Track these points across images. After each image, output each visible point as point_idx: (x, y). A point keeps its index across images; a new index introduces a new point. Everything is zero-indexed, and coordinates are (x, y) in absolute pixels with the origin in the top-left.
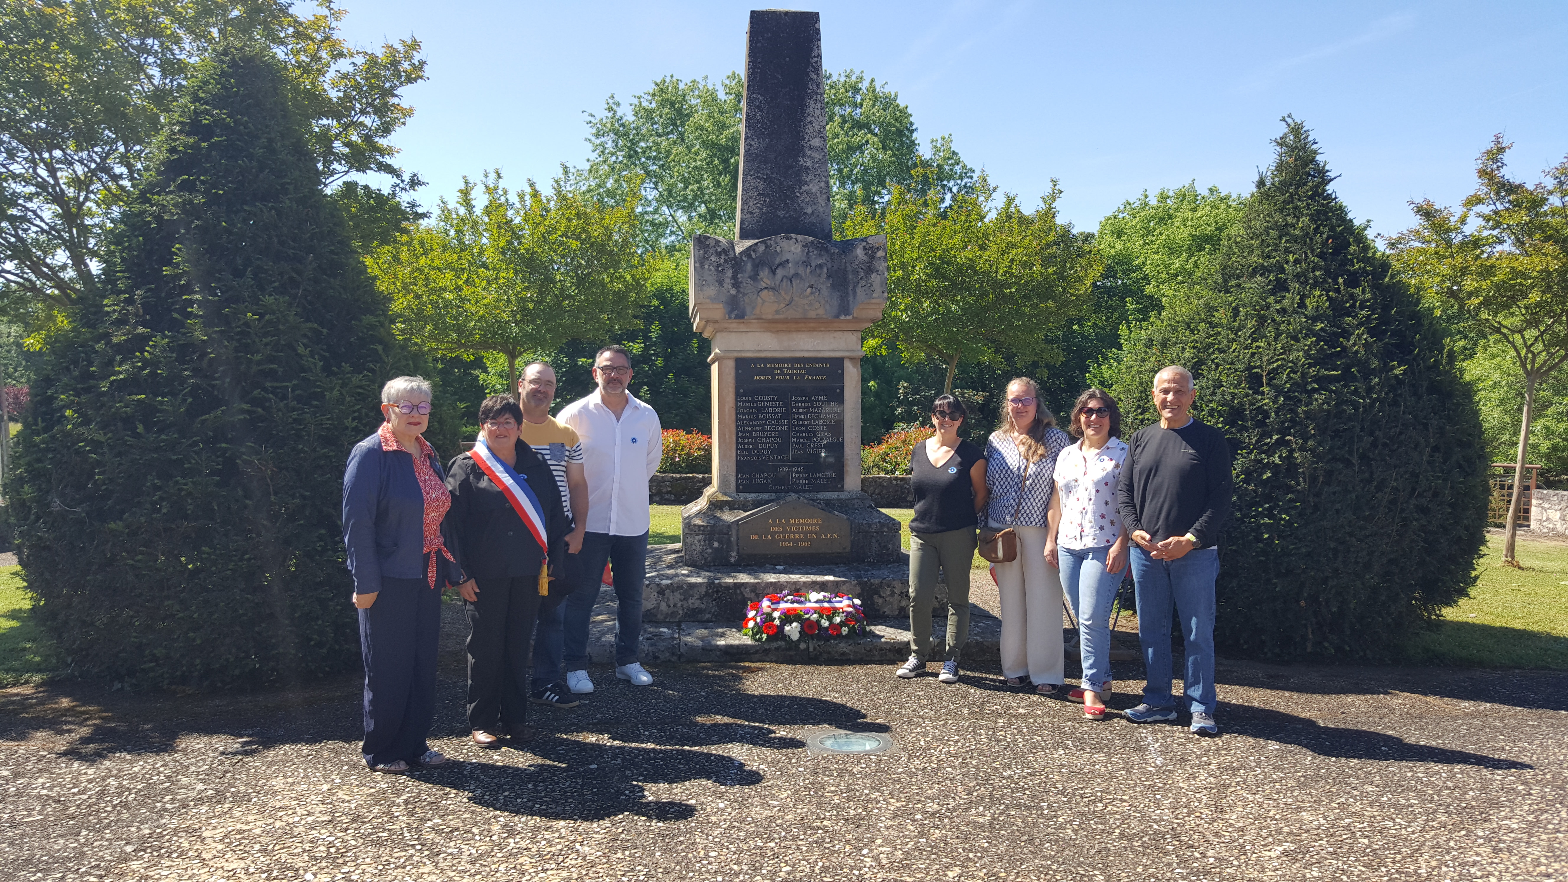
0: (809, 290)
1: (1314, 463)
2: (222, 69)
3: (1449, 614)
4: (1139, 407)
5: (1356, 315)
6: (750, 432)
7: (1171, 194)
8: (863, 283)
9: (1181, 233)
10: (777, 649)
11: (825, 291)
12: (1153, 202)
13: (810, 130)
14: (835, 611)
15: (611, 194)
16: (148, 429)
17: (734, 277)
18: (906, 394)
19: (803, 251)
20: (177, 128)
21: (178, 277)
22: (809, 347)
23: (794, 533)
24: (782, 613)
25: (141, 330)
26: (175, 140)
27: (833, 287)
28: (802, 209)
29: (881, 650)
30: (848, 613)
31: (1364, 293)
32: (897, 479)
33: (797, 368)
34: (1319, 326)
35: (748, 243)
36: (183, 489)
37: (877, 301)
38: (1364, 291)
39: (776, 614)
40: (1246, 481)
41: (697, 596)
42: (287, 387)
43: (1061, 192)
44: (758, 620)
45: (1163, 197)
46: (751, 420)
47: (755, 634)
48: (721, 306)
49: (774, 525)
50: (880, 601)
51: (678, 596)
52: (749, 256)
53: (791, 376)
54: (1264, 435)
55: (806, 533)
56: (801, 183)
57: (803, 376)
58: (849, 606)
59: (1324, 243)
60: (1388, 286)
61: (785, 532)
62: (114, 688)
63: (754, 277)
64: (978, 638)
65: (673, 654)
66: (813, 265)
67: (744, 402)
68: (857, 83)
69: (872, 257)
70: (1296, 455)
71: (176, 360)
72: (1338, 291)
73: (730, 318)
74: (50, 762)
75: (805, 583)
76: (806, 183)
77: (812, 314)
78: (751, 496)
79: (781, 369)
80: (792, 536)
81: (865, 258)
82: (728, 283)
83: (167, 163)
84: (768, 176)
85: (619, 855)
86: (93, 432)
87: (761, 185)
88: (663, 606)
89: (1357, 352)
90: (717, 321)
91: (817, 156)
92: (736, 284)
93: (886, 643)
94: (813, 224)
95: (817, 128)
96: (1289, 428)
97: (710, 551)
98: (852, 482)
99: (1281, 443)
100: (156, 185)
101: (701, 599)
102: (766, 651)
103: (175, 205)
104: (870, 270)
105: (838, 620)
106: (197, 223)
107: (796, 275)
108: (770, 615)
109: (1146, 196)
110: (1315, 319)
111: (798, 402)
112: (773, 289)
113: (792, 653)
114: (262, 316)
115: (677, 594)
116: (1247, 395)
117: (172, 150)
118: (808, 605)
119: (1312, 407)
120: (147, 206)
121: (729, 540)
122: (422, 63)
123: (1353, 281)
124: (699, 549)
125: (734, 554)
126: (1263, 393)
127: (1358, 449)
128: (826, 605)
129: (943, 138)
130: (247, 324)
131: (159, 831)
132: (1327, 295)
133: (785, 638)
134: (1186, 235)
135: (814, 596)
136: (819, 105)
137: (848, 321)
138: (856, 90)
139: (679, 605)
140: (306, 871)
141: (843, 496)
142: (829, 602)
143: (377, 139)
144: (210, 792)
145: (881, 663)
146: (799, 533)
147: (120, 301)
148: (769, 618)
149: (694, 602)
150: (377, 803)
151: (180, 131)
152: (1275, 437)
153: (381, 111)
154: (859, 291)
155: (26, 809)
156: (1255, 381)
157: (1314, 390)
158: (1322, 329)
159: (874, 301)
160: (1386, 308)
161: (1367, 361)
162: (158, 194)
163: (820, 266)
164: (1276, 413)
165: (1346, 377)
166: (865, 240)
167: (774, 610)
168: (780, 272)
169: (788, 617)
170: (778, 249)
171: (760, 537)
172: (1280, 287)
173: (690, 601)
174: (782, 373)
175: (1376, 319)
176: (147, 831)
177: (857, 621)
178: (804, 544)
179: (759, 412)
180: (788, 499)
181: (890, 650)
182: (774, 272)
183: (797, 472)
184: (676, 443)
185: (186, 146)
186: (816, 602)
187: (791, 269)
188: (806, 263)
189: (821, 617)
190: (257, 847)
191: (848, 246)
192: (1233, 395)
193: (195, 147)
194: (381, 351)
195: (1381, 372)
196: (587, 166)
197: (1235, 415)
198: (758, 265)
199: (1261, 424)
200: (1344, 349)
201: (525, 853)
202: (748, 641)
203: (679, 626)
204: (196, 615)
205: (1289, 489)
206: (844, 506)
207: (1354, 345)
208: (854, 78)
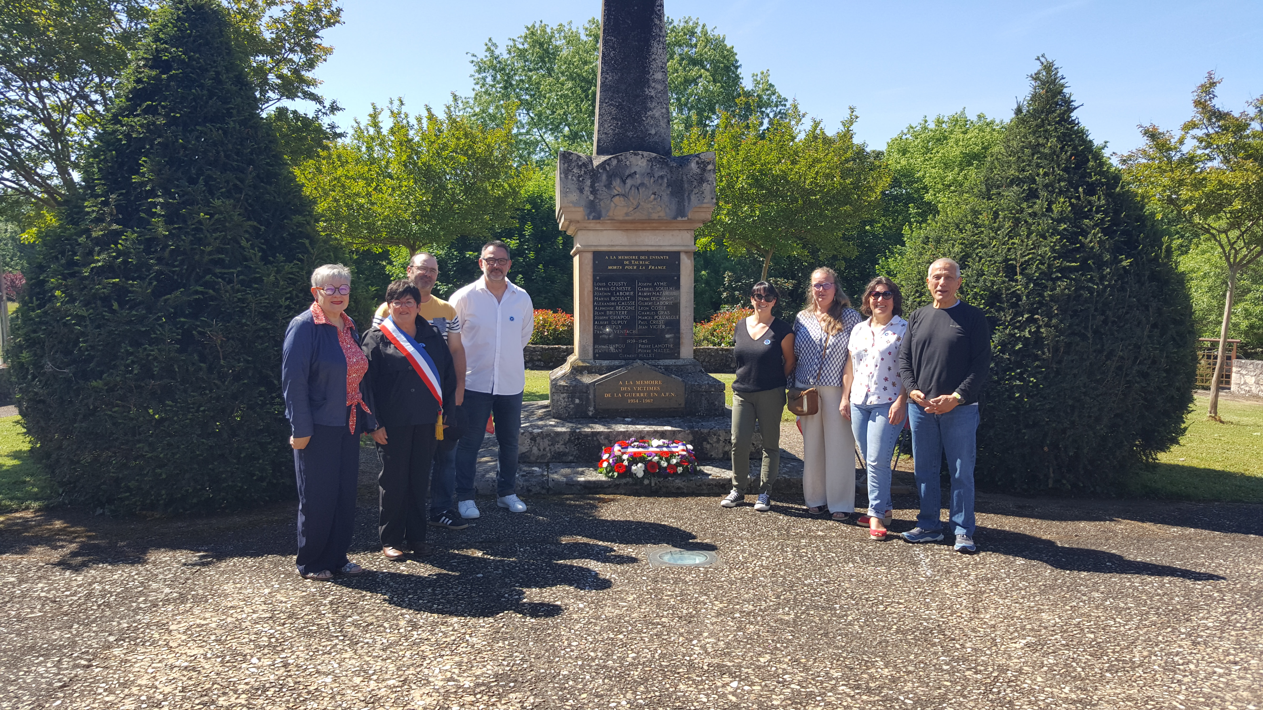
0: (653, 196)
1: (1056, 336)
2: (178, 15)
3: (1163, 458)
4: (917, 291)
5: (1093, 218)
6: (605, 312)
7: (946, 119)
8: (696, 191)
9: (954, 151)
10: (626, 484)
11: (666, 198)
12: (932, 126)
13: (654, 66)
14: (672, 454)
15: (493, 118)
16: (121, 306)
17: (592, 186)
18: (730, 282)
19: (648, 165)
20: (142, 63)
21: (143, 184)
22: (653, 243)
23: (639, 392)
24: (630, 456)
25: (115, 227)
26: (140, 73)
27: (672, 194)
28: (647, 130)
29: (709, 485)
30: (683, 456)
31: (1099, 200)
32: (722, 350)
33: (642, 260)
34: (1063, 226)
35: (604, 158)
36: (150, 355)
37: (708, 205)
38: (1099, 199)
39: (625, 457)
40: (1002, 351)
41: (562, 442)
42: (233, 273)
43: (857, 117)
44: (611, 461)
45: (939, 122)
46: (605, 301)
47: (608, 473)
48: (582, 209)
49: (624, 385)
50: (708, 446)
51: (547, 442)
52: (605, 169)
53: (638, 266)
54: (1016, 314)
55: (649, 392)
56: (646, 109)
57: (647, 266)
58: (683, 450)
59: (1068, 160)
60: (1119, 194)
61: (632, 391)
62: (97, 513)
63: (609, 186)
64: (786, 476)
65: (543, 488)
66: (656, 176)
67: (599, 287)
68: (693, 28)
69: (704, 170)
70: (1042, 330)
71: (144, 251)
72: (1078, 198)
73: (589, 219)
74: (47, 571)
75: (648, 432)
76: (650, 109)
77: (655, 216)
78: (605, 363)
79: (630, 260)
80: (638, 395)
81: (698, 171)
82: (587, 190)
83: (134, 91)
84: (620, 104)
85: (500, 644)
86: (78, 309)
87: (614, 111)
88: (535, 450)
89: (1093, 248)
90: (578, 222)
91: (659, 87)
92: (594, 191)
93: (713, 479)
94: (656, 143)
95: (660, 64)
96: (1038, 308)
97: (572, 406)
98: (686, 352)
99: (1031, 320)
100: (126, 109)
101: (565, 444)
102: (617, 486)
103: (141, 126)
104: (702, 180)
105: (674, 461)
106: (159, 140)
107: (642, 184)
108: (620, 457)
109: (926, 121)
110: (1059, 221)
111: (643, 287)
112: (623, 195)
113: (638, 487)
114: (212, 215)
115: (546, 441)
116: (1004, 282)
117: (139, 81)
118: (651, 449)
119: (1056, 292)
120: (118, 126)
121: (588, 398)
122: (339, 10)
123: (1091, 190)
124: (564, 404)
125: (591, 409)
126: (1017, 281)
127: (1092, 326)
128: (665, 449)
129: (762, 73)
130: (200, 222)
131: (135, 625)
132: (1070, 202)
133: (632, 475)
134: (958, 153)
135: (655, 442)
136: (661, 46)
137: (684, 222)
138: (693, 33)
139: (547, 449)
140: (252, 656)
141: (679, 362)
142: (668, 447)
143: (303, 73)
144: (175, 595)
145: (709, 495)
146: (643, 392)
147: (98, 203)
148: (619, 460)
149: (560, 447)
150: (308, 603)
151: (145, 66)
152: (1026, 316)
153: (306, 49)
154: (693, 197)
155: (29, 607)
156: (1010, 271)
157: (1058, 278)
158: (1065, 229)
159: (705, 205)
160: (1117, 212)
161: (1100, 255)
162: (128, 116)
163: (662, 177)
164: (1027, 297)
165: (1084, 267)
166: (698, 156)
167: (623, 453)
168: (629, 182)
169: (635, 459)
170: (628, 163)
171: (612, 395)
172: (1032, 195)
173: (556, 446)
174: (630, 264)
175: (1108, 221)
176: (126, 625)
177: (689, 462)
178: (648, 401)
179: (612, 295)
180: (635, 365)
181: (716, 485)
182: (624, 182)
183: (642, 344)
184: (545, 321)
185: (149, 77)
186: (658, 447)
187: (638, 179)
188: (650, 175)
189: (661, 459)
190: (213, 637)
191: (684, 160)
192: (993, 283)
193: (157, 78)
194: (308, 245)
195: (1112, 264)
196: (473, 95)
197: (994, 298)
198: (612, 176)
199: (1015, 305)
200: (1083, 245)
201: (426, 642)
202: (603, 478)
203: (547, 465)
204: (162, 456)
205: (1037, 358)
206: (680, 371)
207: (1091, 242)
208: (691, 24)
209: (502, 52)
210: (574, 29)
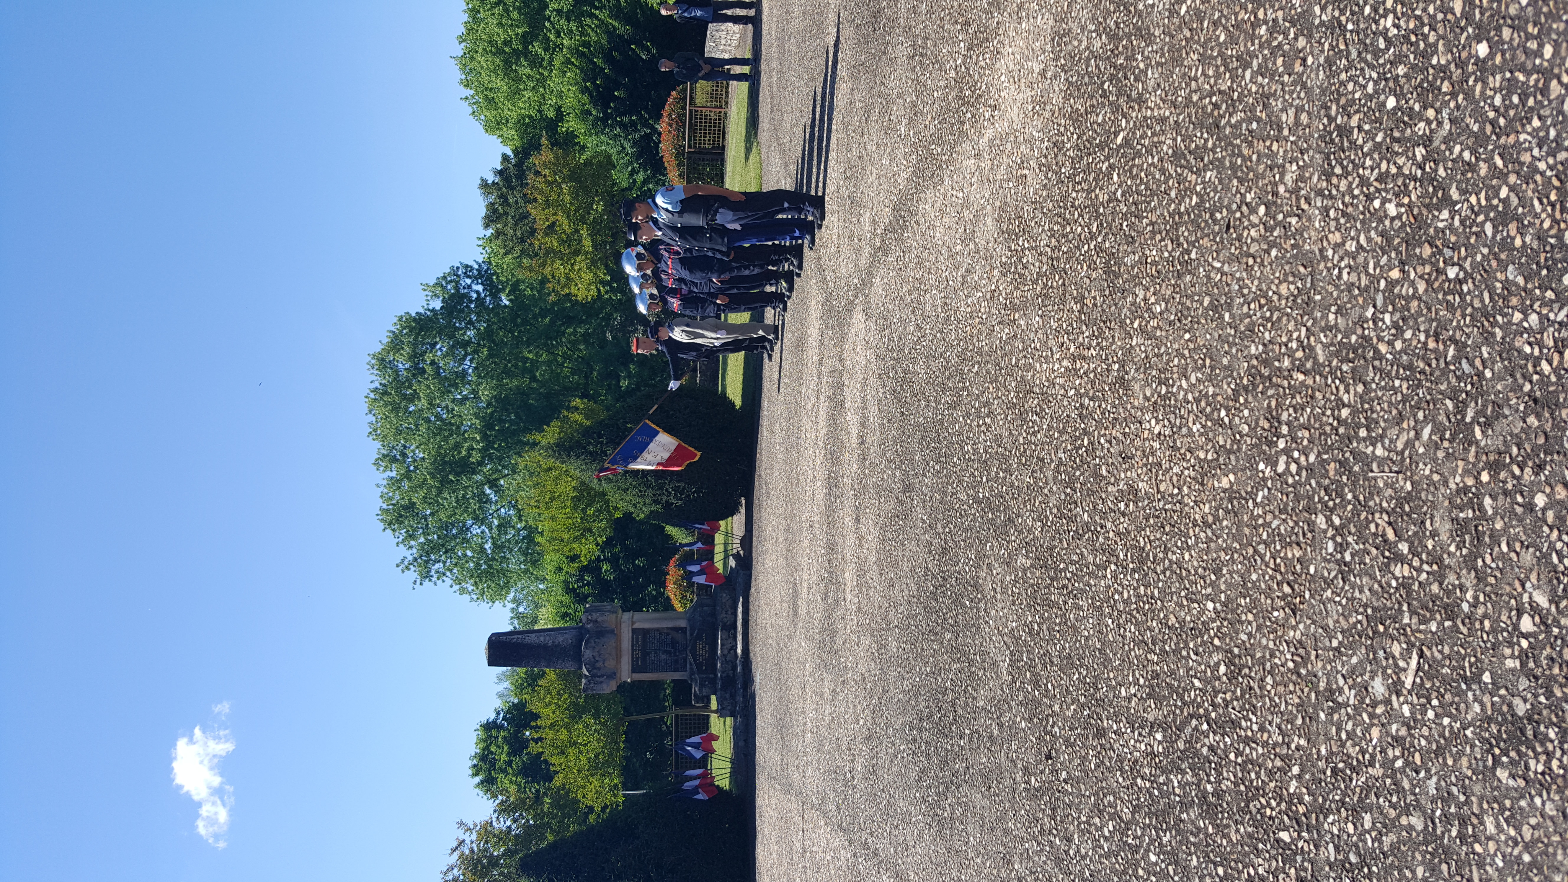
0: (604, 646)
11: (605, 640)
22: (627, 645)
27: (603, 636)
33: (636, 649)
46: (658, 667)
48: (610, 679)
53: (639, 651)
56: (559, 645)
63: (599, 669)
66: (593, 644)
67: (652, 667)
73: (615, 675)
77: (614, 644)
79: (636, 655)
90: (617, 680)
92: (602, 676)
107: (597, 651)
112: (604, 661)
137: (617, 629)
168: (596, 657)
179: (654, 661)
187: (596, 654)
209: (409, 554)
210: (385, 482)
